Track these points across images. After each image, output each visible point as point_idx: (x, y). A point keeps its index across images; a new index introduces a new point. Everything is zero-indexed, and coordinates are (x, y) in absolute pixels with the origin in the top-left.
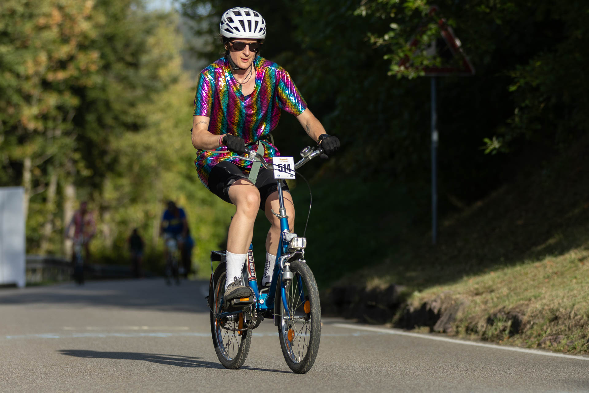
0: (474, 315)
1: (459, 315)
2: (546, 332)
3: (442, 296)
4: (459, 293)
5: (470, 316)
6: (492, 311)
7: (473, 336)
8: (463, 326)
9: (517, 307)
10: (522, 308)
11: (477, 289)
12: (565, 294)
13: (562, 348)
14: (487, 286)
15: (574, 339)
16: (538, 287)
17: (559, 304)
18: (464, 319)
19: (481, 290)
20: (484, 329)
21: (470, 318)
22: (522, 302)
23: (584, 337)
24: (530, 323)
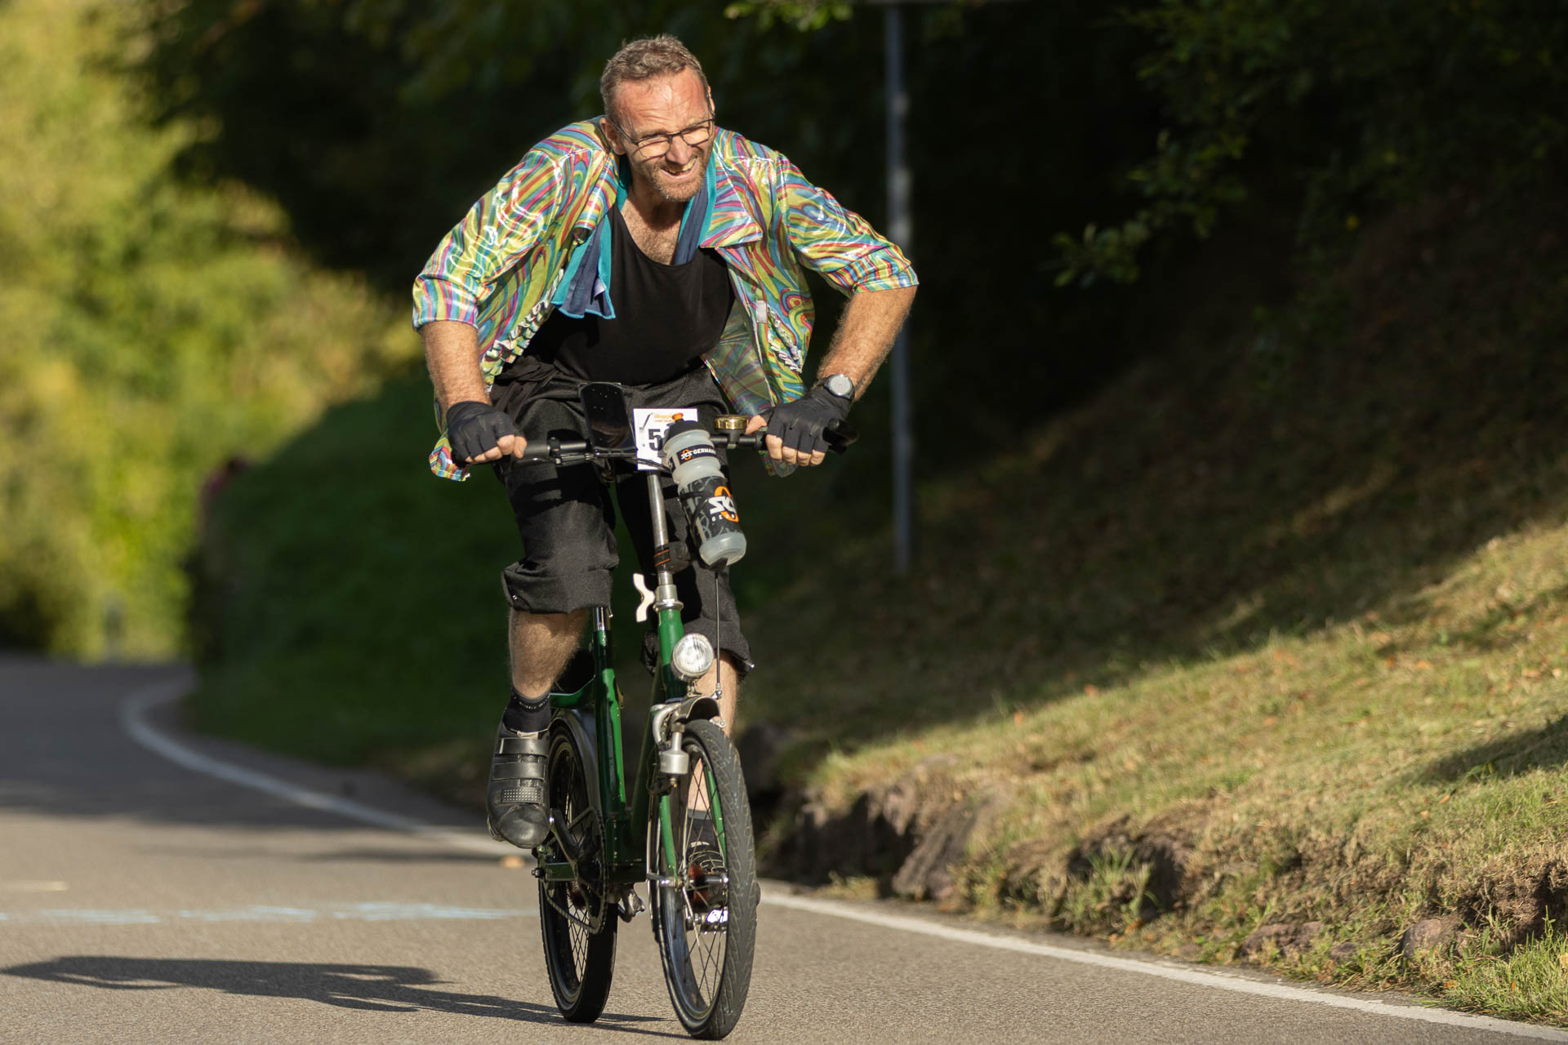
0: (1026, 840)
1: (978, 841)
2: (1263, 909)
3: (921, 773)
4: (978, 765)
5: (1014, 845)
6: (1084, 832)
7: (1023, 917)
8: (989, 879)
9: (1168, 819)
10: (1184, 824)
11: (1038, 749)
12: (1327, 774)
13: (1315, 968)
14: (1070, 737)
15: (1354, 937)
16: (1242, 748)
17: (1307, 810)
18: (994, 857)
19: (1050, 755)
20: (1057, 893)
21: (1013, 853)
22: (1184, 801)
23: (1387, 930)
24: (1212, 875)
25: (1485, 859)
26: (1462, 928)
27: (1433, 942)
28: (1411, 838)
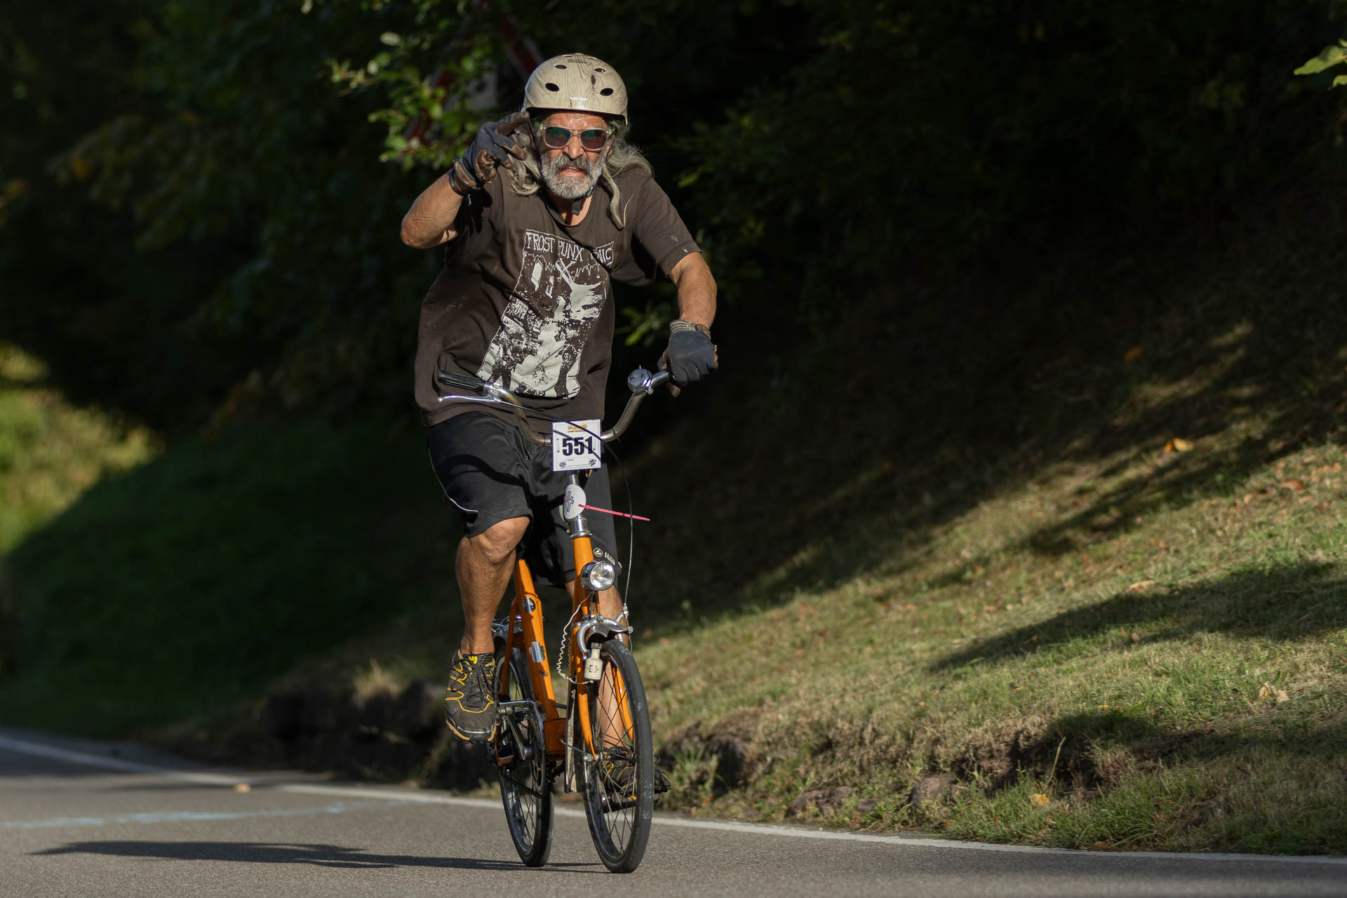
2: (804, 781)
6: (668, 736)
9: (730, 723)
10: (742, 725)
12: (846, 682)
13: (847, 819)
14: (652, 673)
15: (875, 795)
16: (780, 671)
17: (834, 708)
22: (741, 708)
23: (899, 787)
24: (765, 759)
25: (970, 732)
26: (955, 782)
27: (934, 794)
28: (913, 723)
